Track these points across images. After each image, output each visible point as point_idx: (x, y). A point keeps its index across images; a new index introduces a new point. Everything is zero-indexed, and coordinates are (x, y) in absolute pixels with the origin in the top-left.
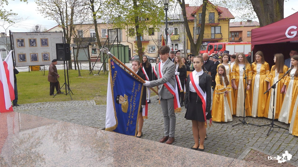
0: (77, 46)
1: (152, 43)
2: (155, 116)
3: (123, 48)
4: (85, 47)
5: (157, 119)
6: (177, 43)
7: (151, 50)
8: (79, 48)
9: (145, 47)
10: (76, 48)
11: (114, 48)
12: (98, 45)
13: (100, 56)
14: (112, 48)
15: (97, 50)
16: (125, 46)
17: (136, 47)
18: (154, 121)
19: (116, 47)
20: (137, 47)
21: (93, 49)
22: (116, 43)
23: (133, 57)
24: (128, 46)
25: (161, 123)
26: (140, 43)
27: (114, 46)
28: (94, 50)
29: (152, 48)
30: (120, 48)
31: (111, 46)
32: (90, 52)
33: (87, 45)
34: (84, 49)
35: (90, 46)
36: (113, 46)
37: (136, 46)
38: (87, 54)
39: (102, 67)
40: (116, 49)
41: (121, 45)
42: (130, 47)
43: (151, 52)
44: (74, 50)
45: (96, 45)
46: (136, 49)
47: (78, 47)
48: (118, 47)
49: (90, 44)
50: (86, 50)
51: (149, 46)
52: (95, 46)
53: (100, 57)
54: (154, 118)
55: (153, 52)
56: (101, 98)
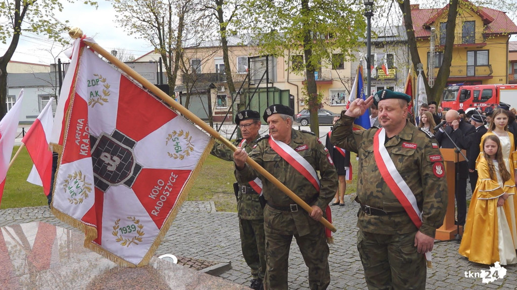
0: (188, 89)
1: (338, 86)
2: (338, 244)
3: (277, 95)
4: (203, 93)
5: (344, 251)
6: (392, 86)
7: (336, 99)
8: (191, 94)
9: (323, 93)
10: (185, 94)
11: (261, 94)
12: (228, 88)
13: (231, 110)
14: (256, 95)
15: (227, 99)
16: (281, 92)
17: (304, 93)
18: (335, 253)
19: (263, 92)
20: (306, 93)
21: (219, 97)
22: (263, 85)
23: (299, 113)
24: (289, 91)
25: (351, 260)
26: (313, 85)
27: (261, 90)
28: (222, 98)
29: (338, 94)
30: (271, 94)
31: (254, 90)
32: (212, 102)
33: (207, 88)
34: (201, 96)
35: (212, 91)
36: (257, 90)
37: (305, 91)
38: (207, 106)
39: (234, 133)
40: (264, 96)
41: (273, 89)
42: (293, 92)
43: (335, 104)
44: (181, 99)
45: (226, 89)
46: (305, 96)
47: (188, 92)
48: (268, 92)
49: (213, 87)
50: (205, 98)
51: (332, 92)
52: (223, 90)
53: (232, 113)
54: (336, 246)
55: (341, 103)
56: (227, 198)
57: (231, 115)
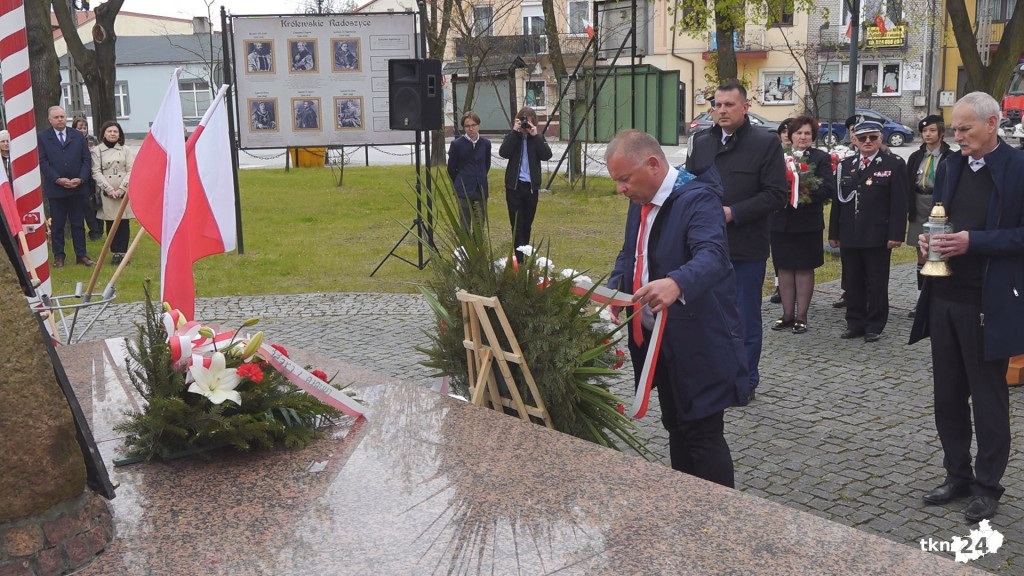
0: (470, 69)
1: (780, 62)
2: (786, 385)
3: (653, 81)
4: (501, 77)
5: (798, 399)
6: (893, 62)
7: (774, 91)
8: (478, 79)
9: (748, 78)
10: (464, 79)
11: (619, 80)
12: (549, 66)
13: (557, 113)
14: (610, 81)
15: (546, 90)
16: (662, 75)
17: (710, 78)
18: (781, 403)
19: (624, 75)
20: (714, 78)
21: (530, 86)
22: (625, 61)
23: (693, 119)
24: (677, 72)
25: (813, 418)
26: (729, 62)
27: (619, 71)
28: (535, 87)
29: (779, 80)
30: (640, 80)
31: (605, 72)
32: (517, 95)
33: (508, 66)
34: (496, 83)
35: (519, 73)
36: (612, 71)
37: (713, 74)
38: (507, 105)
39: (563, 158)
40: (625, 83)
41: (645, 70)
42: (685, 77)
43: (773, 102)
44: (454, 88)
45: (544, 68)
46: (711, 84)
47: (471, 73)
48: (633, 74)
49: (520, 64)
50: (503, 88)
51: (767, 75)
52: (538, 70)
53: (559, 118)
54: (782, 390)
55: (783, 99)
57: (558, 123)
